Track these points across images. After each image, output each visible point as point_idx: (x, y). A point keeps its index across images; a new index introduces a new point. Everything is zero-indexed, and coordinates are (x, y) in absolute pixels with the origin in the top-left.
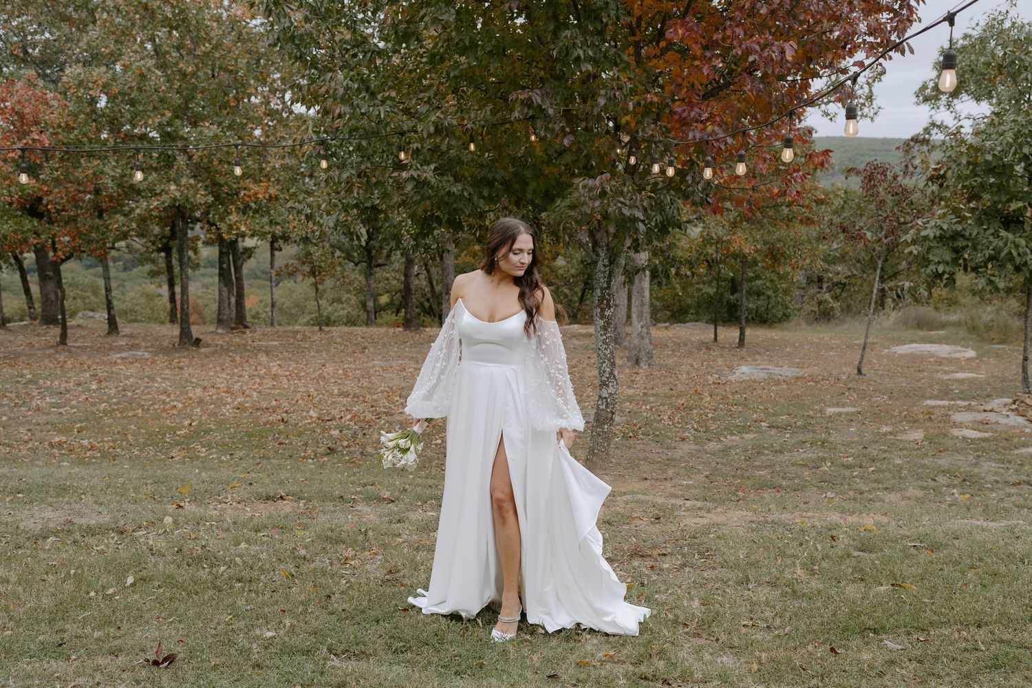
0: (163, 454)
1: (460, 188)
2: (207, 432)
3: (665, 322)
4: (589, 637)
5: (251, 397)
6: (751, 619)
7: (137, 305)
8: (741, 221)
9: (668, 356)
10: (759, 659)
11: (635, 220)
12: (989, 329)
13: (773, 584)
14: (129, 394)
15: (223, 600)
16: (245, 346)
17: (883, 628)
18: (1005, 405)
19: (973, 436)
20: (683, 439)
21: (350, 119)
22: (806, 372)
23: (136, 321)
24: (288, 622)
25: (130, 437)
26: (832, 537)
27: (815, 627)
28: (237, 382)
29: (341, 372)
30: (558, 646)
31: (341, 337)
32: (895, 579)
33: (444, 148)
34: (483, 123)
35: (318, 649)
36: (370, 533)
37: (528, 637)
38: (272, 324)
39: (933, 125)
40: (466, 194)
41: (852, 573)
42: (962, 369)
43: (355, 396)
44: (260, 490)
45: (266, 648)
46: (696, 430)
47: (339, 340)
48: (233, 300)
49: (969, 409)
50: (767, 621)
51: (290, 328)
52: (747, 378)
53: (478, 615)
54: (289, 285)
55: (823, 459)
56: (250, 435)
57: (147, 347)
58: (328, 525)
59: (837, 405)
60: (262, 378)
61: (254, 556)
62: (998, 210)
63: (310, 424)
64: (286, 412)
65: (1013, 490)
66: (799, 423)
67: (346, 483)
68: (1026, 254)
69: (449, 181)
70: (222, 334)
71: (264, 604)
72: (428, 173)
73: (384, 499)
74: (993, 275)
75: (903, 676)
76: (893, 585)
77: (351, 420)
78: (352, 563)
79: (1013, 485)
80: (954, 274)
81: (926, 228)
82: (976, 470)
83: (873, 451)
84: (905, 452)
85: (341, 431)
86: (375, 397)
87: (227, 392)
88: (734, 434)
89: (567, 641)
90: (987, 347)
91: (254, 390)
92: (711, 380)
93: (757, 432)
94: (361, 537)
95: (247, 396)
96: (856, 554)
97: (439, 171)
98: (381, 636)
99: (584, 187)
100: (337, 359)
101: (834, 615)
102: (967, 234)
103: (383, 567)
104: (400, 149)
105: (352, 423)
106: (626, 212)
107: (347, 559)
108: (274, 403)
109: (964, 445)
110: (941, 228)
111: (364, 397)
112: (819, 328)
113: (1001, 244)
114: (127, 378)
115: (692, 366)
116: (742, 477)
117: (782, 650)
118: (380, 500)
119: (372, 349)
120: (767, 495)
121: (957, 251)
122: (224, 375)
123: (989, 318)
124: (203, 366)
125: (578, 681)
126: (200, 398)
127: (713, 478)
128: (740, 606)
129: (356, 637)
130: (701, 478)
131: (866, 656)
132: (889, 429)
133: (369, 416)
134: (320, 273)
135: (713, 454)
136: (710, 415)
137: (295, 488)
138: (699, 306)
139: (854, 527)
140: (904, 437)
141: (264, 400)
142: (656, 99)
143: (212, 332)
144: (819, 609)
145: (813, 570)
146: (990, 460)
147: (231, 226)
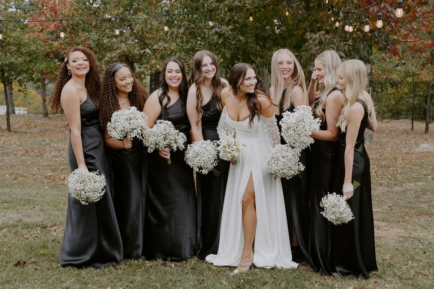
3: (388, 119)
8: (427, 64)
9: (384, 137)
20: (381, 184)
46: (389, 179)
52: (426, 151)
72: (225, 30)
88: (411, 182)
92: (404, 151)
93: (425, 181)
99: (311, 38)
115: (395, 143)
116: (411, 208)
120: (423, 220)
127: (393, 207)
130: (386, 207)
135: (397, 193)
136: (399, 171)
138: (408, 110)
147: (152, 65)
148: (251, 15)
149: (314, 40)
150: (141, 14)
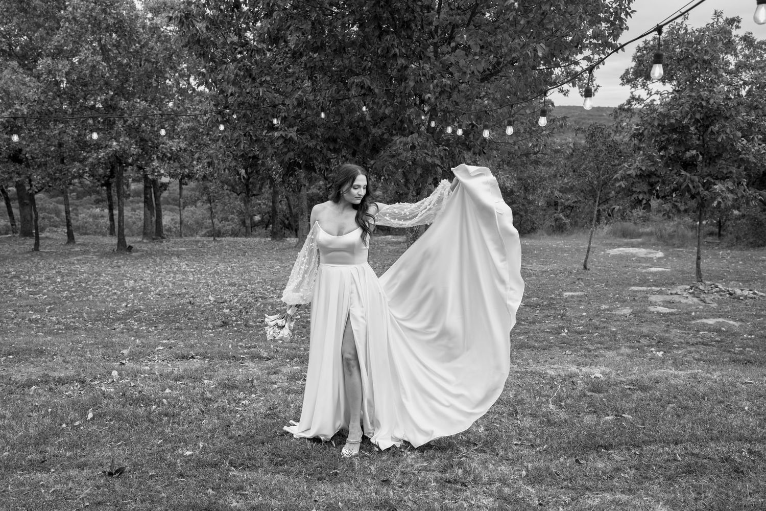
0: (108, 326)
1: (314, 143)
2: (138, 311)
4: (409, 453)
5: (168, 286)
6: (520, 440)
7: (86, 223)
10: (527, 468)
11: (434, 165)
12: (671, 236)
13: (534, 416)
14: (84, 285)
15: (155, 429)
16: (163, 251)
17: (611, 445)
18: (685, 290)
19: (664, 312)
21: (239, 96)
22: (548, 268)
23: (86, 234)
24: (201, 444)
25: (85, 315)
26: (573, 382)
27: (564, 445)
28: (158, 276)
29: (229, 269)
30: (388, 460)
31: (229, 245)
32: (618, 412)
33: (303, 116)
34: (330, 99)
35: (223, 463)
36: (255, 381)
37: (367, 453)
38: (181, 236)
39: (633, 98)
40: (318, 148)
41: (587, 408)
42: (655, 265)
43: (240, 285)
44: (178, 352)
45: (187, 463)
47: (227, 247)
48: (154, 219)
49: (660, 293)
50: (531, 441)
51: (193, 238)
53: (332, 438)
54: (192, 209)
55: (563, 328)
56: (168, 313)
57: (95, 252)
58: (225, 376)
59: (571, 290)
60: (175, 273)
61: (176, 398)
62: (679, 157)
63: (209, 305)
64: (193, 297)
65: (693, 349)
66: (545, 303)
67: (237, 346)
68: (698, 187)
69: (307, 138)
70: (146, 243)
71: (184, 432)
72: (292, 133)
73: (263, 358)
74: (676, 202)
75: (626, 479)
76: (616, 415)
77: (237, 302)
78: (244, 402)
79: (693, 345)
80: (649, 200)
81: (630, 169)
82: (667, 335)
83: (596, 321)
84: (618, 323)
85: (231, 310)
86: (253, 286)
87: (151, 283)
89: (394, 456)
90: (671, 250)
91: (170, 282)
94: (249, 385)
95: (165, 286)
96: (589, 394)
97: (300, 132)
98: (266, 454)
99: (400, 143)
100: (226, 260)
101: (577, 436)
102: (658, 173)
103: (265, 405)
104: (274, 117)
105: (238, 305)
106: (429, 160)
107: (240, 399)
108: (184, 291)
109: (658, 318)
110: (641, 169)
111: (246, 286)
112: (555, 237)
113: (681, 180)
114: (82, 273)
117: (542, 461)
118: (261, 358)
119: (250, 253)
120: (526, 353)
121: (652, 185)
122: (149, 271)
123: (672, 230)
124: (134, 265)
125: (403, 483)
126: (132, 287)
128: (512, 431)
129: (248, 454)
131: (600, 465)
132: (607, 307)
133: (250, 300)
134: (214, 201)
137: (202, 350)
139: (587, 376)
140: (617, 312)
141: (177, 289)
142: (449, 82)
143: (140, 242)
144: (566, 432)
145: (561, 405)
146: (676, 327)
147: (154, 169)
148: (323, 110)
149: (405, 144)
150: (139, 100)
